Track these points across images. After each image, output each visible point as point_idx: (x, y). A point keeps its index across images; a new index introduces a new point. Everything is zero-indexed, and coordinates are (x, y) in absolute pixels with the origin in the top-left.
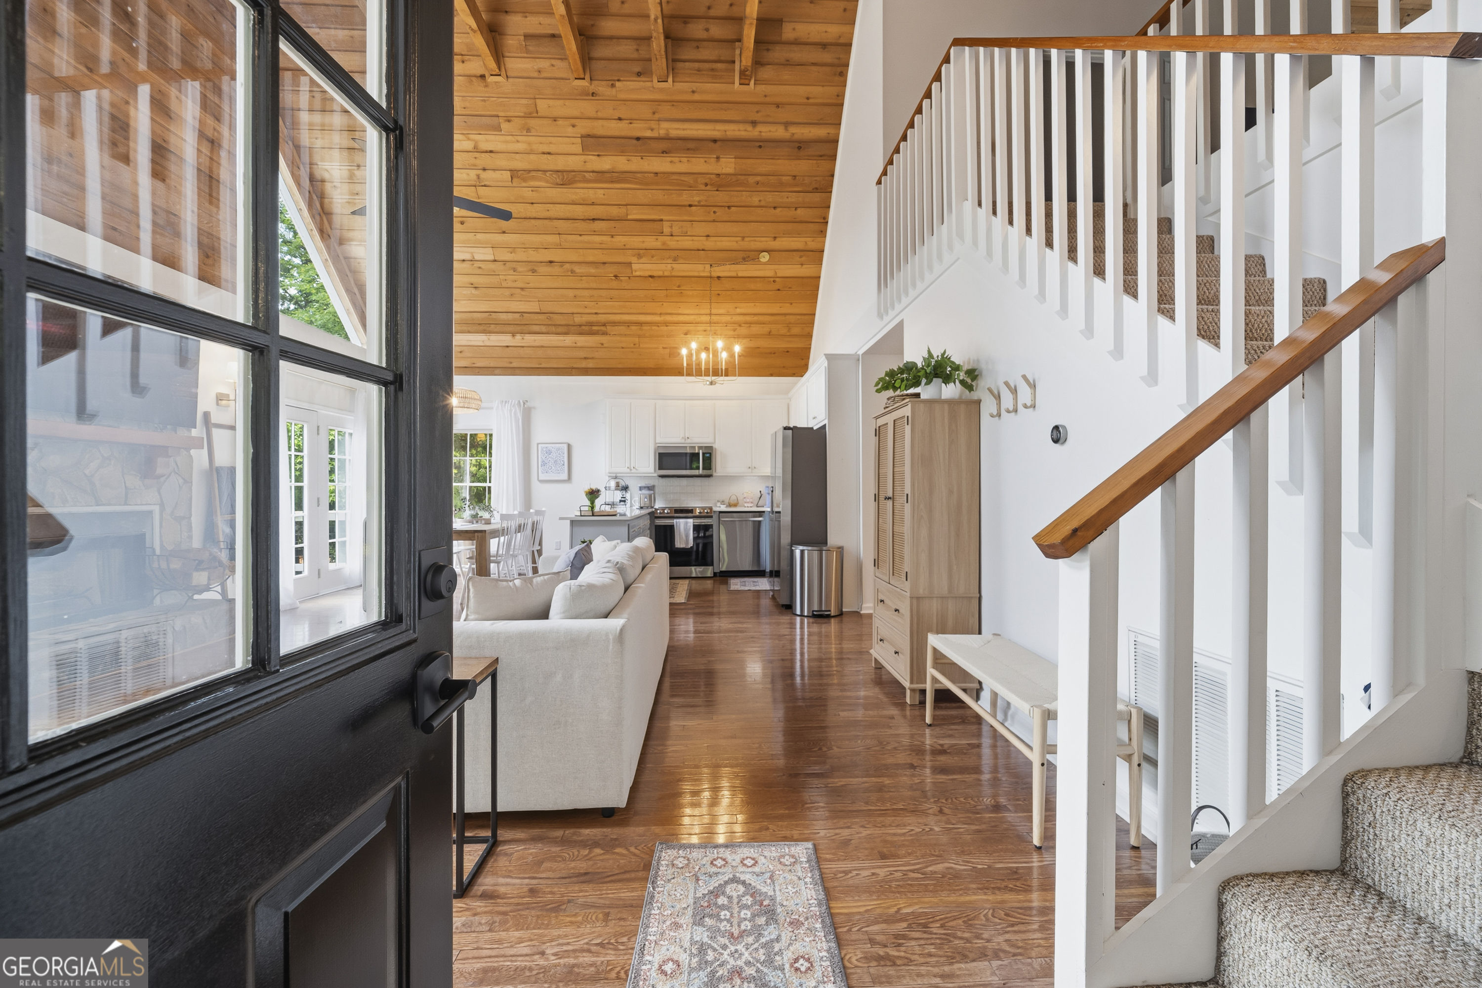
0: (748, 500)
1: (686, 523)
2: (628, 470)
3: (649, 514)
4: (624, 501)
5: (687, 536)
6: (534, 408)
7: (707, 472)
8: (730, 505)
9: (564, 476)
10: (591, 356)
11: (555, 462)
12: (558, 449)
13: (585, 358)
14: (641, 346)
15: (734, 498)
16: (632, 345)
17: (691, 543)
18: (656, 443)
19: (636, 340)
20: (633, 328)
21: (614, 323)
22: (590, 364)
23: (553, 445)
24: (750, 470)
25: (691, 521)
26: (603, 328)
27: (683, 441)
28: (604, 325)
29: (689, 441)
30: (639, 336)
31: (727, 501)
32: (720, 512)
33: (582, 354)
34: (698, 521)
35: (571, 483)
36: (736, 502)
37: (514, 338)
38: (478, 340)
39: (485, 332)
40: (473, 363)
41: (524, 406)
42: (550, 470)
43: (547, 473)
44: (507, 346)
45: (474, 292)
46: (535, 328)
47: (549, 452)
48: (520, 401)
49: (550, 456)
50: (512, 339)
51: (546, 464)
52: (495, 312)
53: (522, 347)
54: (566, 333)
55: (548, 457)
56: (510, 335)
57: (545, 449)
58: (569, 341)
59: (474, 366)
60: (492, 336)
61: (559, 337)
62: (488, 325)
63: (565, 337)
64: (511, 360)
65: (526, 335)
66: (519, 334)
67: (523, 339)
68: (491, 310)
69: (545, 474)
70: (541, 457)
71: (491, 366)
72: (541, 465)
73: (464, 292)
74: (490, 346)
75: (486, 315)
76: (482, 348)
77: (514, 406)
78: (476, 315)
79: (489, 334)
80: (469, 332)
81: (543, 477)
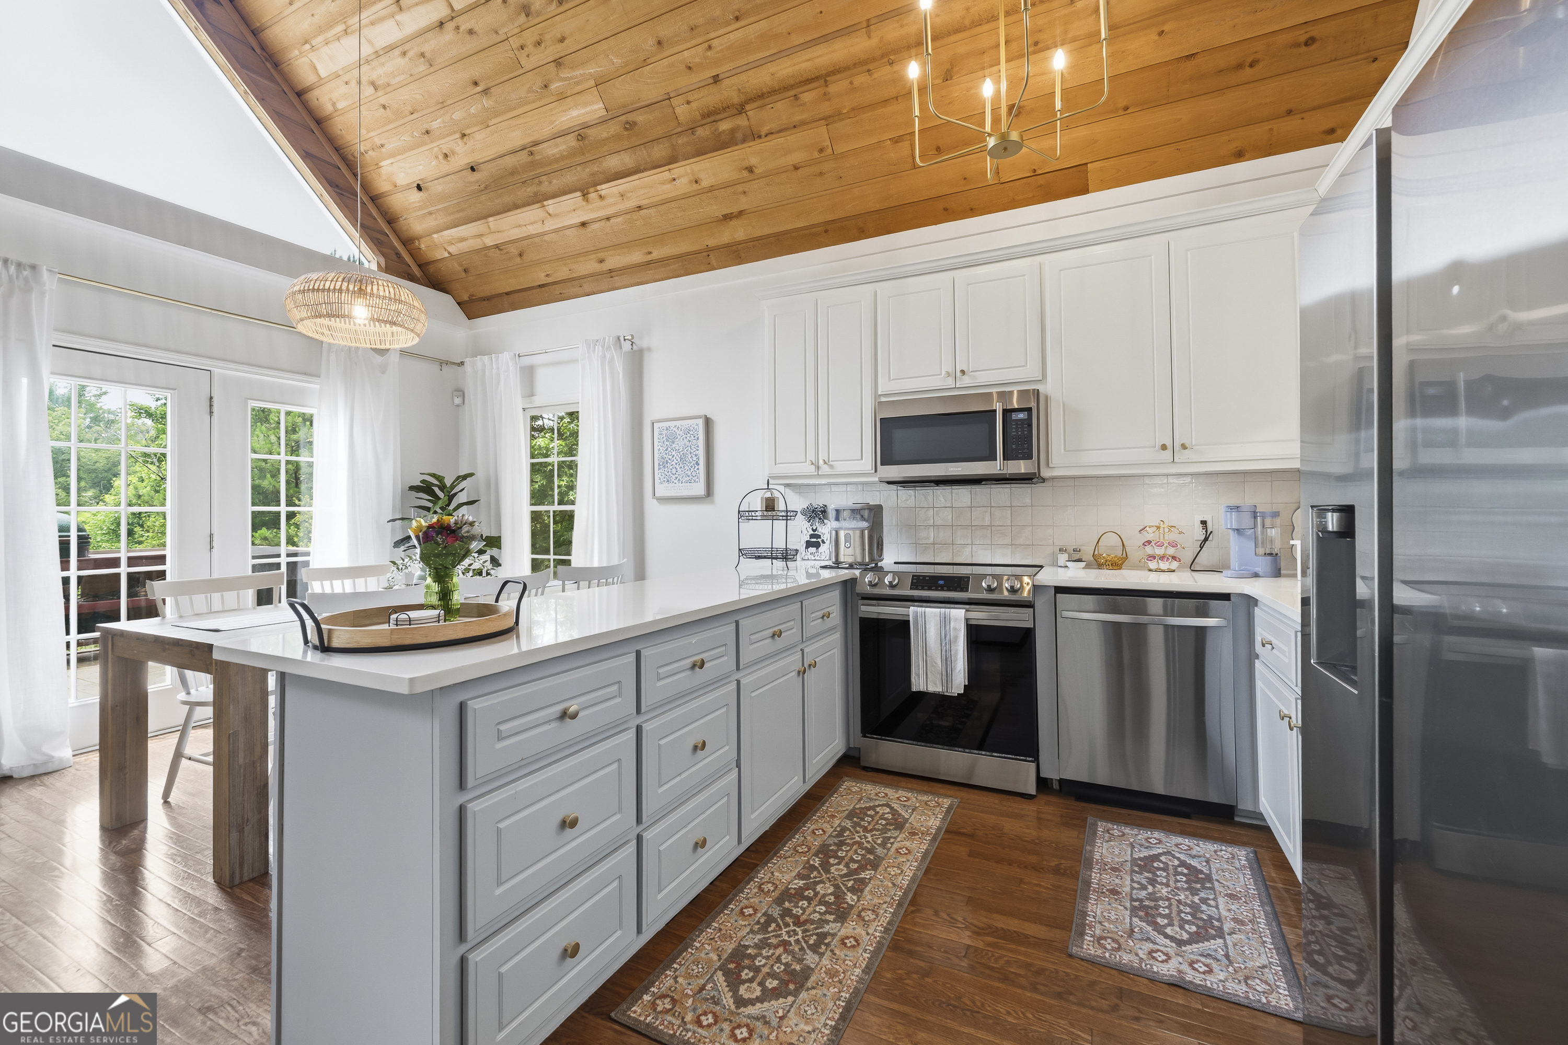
0: (1159, 551)
1: (945, 621)
2: (812, 470)
3: (845, 583)
4: (817, 545)
5: (948, 661)
6: (649, 349)
7: (1021, 467)
8: (1098, 563)
9: (699, 489)
10: (735, 209)
11: (683, 459)
12: (687, 431)
13: (727, 217)
14: (838, 149)
15: (1111, 541)
16: (816, 155)
17: (959, 682)
18: (877, 396)
19: (821, 134)
20: (807, 97)
21: (762, 97)
22: (739, 232)
23: (678, 423)
24: (1167, 454)
25: (958, 615)
26: (741, 121)
27: (950, 383)
28: (740, 109)
29: (966, 381)
30: (828, 120)
31: (1088, 554)
32: (1060, 590)
33: (716, 209)
34: (981, 616)
35: (712, 502)
36: (1119, 553)
37: (587, 201)
38: (535, 222)
39: (539, 199)
40: (547, 275)
41: (631, 347)
42: (674, 477)
43: (668, 481)
44: (583, 224)
45: (487, 102)
46: (613, 163)
47: (671, 438)
48: (619, 338)
49: (674, 446)
50: (584, 203)
51: (667, 462)
52: (536, 144)
53: (608, 219)
54: (672, 160)
55: (669, 449)
56: (578, 194)
57: (665, 432)
58: (684, 180)
59: (550, 280)
60: (551, 205)
61: (662, 175)
62: (536, 181)
63: (672, 171)
64: (601, 255)
65: (604, 186)
66: (592, 187)
67: (601, 196)
68: (527, 140)
69: (666, 484)
70: (659, 450)
71: (574, 275)
72: (659, 465)
73: (473, 110)
74: (557, 231)
75: (523, 157)
76: (546, 238)
77: (609, 348)
78: (510, 161)
79: (545, 203)
80: (516, 207)
81: (661, 491)
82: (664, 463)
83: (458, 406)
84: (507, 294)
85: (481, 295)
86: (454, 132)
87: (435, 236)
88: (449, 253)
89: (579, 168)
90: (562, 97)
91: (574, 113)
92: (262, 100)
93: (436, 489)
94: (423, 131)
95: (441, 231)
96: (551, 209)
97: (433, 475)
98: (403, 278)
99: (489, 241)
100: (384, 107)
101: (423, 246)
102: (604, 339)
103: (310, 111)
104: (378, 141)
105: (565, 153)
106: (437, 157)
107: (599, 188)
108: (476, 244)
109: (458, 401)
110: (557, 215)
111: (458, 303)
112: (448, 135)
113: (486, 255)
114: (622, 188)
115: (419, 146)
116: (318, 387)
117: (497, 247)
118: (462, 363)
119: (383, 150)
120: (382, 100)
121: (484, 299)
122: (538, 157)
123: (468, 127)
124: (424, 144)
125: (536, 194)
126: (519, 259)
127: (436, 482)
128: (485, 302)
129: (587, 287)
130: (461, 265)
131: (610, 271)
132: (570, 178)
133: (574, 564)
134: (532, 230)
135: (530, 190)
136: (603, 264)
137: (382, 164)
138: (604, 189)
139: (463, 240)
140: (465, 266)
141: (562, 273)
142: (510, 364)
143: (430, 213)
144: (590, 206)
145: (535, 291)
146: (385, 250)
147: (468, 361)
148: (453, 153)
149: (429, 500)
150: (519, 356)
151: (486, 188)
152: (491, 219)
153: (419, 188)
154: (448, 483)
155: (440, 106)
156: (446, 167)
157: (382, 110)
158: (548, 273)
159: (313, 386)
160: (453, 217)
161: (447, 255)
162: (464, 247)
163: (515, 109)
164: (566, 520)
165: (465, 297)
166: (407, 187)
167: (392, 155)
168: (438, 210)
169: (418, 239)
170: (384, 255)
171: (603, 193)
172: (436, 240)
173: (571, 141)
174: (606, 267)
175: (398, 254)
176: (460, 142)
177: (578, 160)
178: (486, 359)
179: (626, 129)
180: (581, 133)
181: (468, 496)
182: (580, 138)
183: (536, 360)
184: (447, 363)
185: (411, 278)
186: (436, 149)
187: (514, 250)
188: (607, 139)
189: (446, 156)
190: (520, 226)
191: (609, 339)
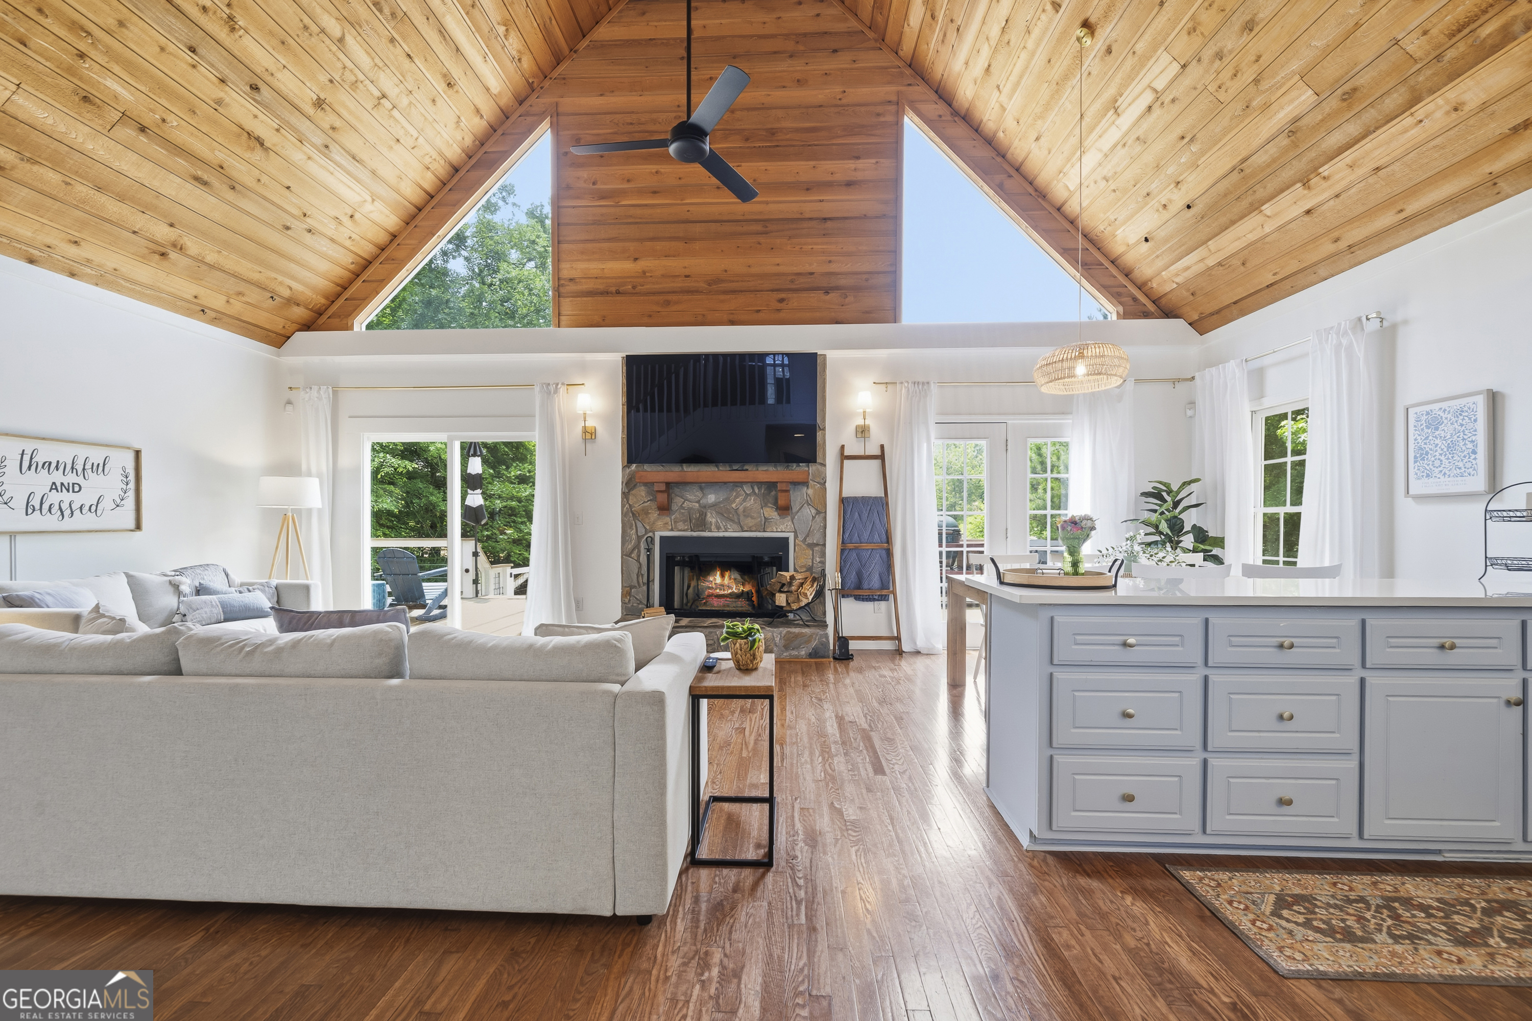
6: (1407, 322)
9: (1478, 483)
12: (1460, 412)
23: (1445, 404)
37: (1309, 188)
38: (1254, 229)
39: (1255, 207)
40: (1275, 274)
41: (1379, 324)
42: (1437, 470)
43: (1428, 476)
44: (1308, 212)
45: (1194, 148)
46: (1336, 139)
47: (1434, 423)
48: (1360, 319)
49: (1437, 433)
50: (1306, 192)
51: (1427, 453)
52: (1245, 160)
53: (1337, 196)
54: (1415, 100)
55: (1430, 438)
56: (1299, 185)
57: (1425, 417)
58: (1439, 114)
59: (1278, 277)
60: (1267, 208)
61: (1407, 121)
62: (1250, 192)
63: (1416, 114)
64: (1336, 234)
65: (1326, 167)
66: (1312, 173)
67: (1324, 178)
68: (1235, 161)
69: (1425, 480)
70: (1416, 440)
71: (1305, 265)
72: (1415, 457)
73: (1183, 160)
74: (1280, 228)
75: (1235, 176)
76: (1268, 239)
77: (1345, 333)
78: (1222, 186)
79: (1263, 208)
80: (1233, 222)
81: (1417, 487)
82: (1422, 455)
83: (1190, 417)
84: (1235, 303)
85: (1208, 312)
86: (1170, 184)
87: (1163, 273)
88: (1177, 283)
89: (1294, 162)
90: (1267, 106)
91: (1281, 115)
92: (1035, 228)
93: (1164, 494)
94: (1145, 194)
95: (1168, 267)
96: (1268, 212)
97: (1160, 483)
98: (1139, 317)
99: (1211, 262)
100: (1114, 191)
101: (1154, 285)
102: (1339, 324)
103: (1066, 217)
104: (1112, 218)
105: (1276, 156)
106: (1158, 210)
107: (1321, 170)
108: (1201, 267)
109: (1189, 413)
110: (1276, 215)
111: (1190, 324)
112: (1165, 189)
113: (1210, 275)
114: (1348, 160)
115: (1142, 208)
116: (1071, 421)
117: (1220, 264)
118: (1193, 378)
119: (1117, 222)
120: (1113, 187)
121: (1212, 314)
122: (1247, 171)
123: (1181, 175)
124: (1146, 204)
125: (1251, 204)
126: (1242, 268)
127: (1165, 488)
128: (1215, 316)
129: (1322, 272)
130: (1188, 290)
131: (1350, 247)
132: (1287, 174)
133: (1298, 565)
134: (1252, 237)
135: (1245, 204)
136: (1339, 242)
137: (1116, 233)
138: (1325, 170)
139: (1188, 268)
140: (1192, 291)
141: (1293, 266)
142: (1237, 371)
143: (1157, 257)
144: (1314, 192)
145: (1263, 293)
146: (1123, 299)
147: (1197, 375)
148: (1170, 201)
149: (1156, 504)
150: (1246, 361)
151: (1202, 218)
152: (1210, 243)
153: (1146, 240)
154: (1175, 488)
155: (1156, 169)
156: (1166, 215)
157: (1113, 194)
158: (1274, 272)
159: (1067, 421)
160: (1177, 252)
161: (1175, 286)
162: (1189, 274)
163: (1220, 140)
164: (1293, 522)
165: (1196, 317)
166: (1138, 243)
167: (1124, 223)
168: (1163, 252)
169: (1150, 281)
170: (1121, 303)
171: (1326, 174)
172: (1165, 277)
173: (1283, 141)
174: (1343, 245)
175: (1135, 299)
176: (1175, 190)
177: (1292, 154)
178: (1213, 370)
179: (1345, 100)
180: (1293, 130)
181: (1197, 498)
182: (1290, 134)
183: (1267, 361)
184: (1179, 380)
185: (1146, 315)
186: (1156, 205)
187: (1236, 262)
188: (1322, 120)
189: (1165, 206)
190: (1239, 239)
191: (1346, 324)
